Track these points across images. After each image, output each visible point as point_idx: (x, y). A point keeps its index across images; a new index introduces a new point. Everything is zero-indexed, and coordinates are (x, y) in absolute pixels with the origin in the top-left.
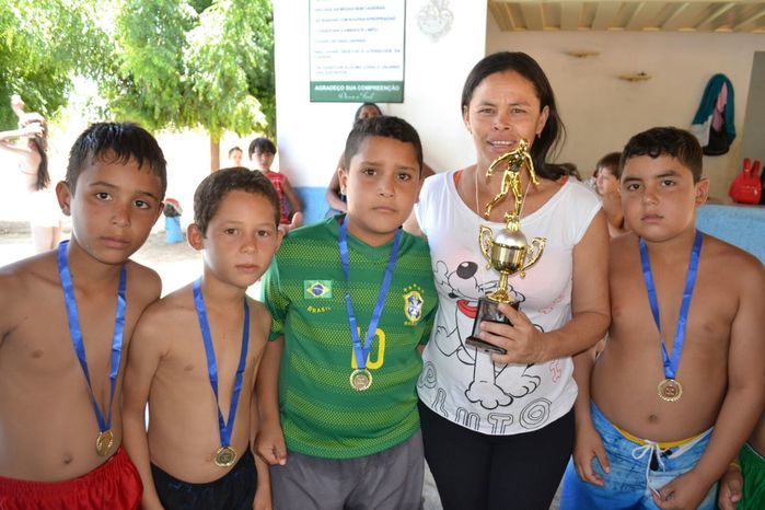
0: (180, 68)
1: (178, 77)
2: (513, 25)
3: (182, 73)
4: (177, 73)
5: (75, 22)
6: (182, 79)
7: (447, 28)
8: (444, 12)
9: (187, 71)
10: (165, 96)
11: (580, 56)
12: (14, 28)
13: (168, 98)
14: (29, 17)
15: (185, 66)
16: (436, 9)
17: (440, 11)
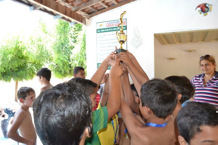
0: (69, 60)
1: (69, 62)
2: (165, 43)
3: (70, 62)
4: (68, 61)
5: (42, 48)
6: (70, 63)
7: (141, 44)
8: (139, 39)
9: (71, 61)
10: (65, 68)
11: (190, 51)
12: (26, 50)
13: (66, 69)
14: (30, 47)
15: (71, 59)
16: (137, 38)
17: (138, 39)
